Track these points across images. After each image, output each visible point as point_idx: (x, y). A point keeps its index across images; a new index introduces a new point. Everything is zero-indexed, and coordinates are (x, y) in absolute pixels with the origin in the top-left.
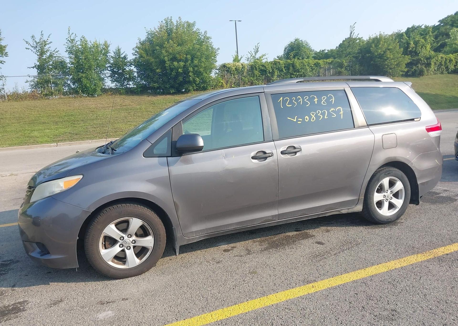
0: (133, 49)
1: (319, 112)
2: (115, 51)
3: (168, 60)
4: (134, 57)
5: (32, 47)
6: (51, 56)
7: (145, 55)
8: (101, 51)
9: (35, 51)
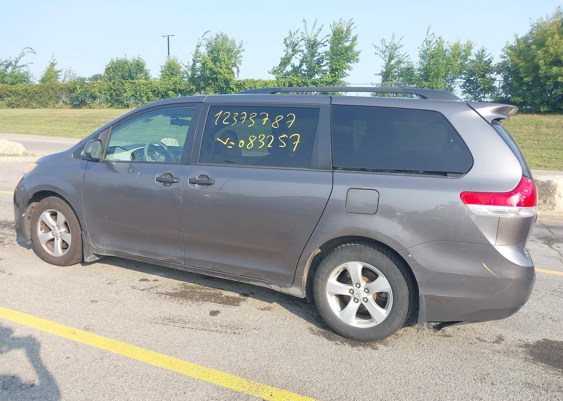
0: (503, 50)
1: (262, 137)
2: (477, 53)
3: (545, 65)
4: (501, 60)
5: (381, 52)
6: (399, 62)
7: (514, 58)
8: (459, 53)
9: (383, 56)
